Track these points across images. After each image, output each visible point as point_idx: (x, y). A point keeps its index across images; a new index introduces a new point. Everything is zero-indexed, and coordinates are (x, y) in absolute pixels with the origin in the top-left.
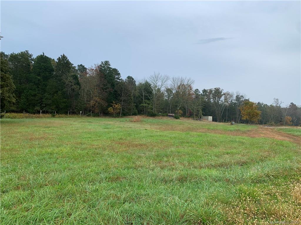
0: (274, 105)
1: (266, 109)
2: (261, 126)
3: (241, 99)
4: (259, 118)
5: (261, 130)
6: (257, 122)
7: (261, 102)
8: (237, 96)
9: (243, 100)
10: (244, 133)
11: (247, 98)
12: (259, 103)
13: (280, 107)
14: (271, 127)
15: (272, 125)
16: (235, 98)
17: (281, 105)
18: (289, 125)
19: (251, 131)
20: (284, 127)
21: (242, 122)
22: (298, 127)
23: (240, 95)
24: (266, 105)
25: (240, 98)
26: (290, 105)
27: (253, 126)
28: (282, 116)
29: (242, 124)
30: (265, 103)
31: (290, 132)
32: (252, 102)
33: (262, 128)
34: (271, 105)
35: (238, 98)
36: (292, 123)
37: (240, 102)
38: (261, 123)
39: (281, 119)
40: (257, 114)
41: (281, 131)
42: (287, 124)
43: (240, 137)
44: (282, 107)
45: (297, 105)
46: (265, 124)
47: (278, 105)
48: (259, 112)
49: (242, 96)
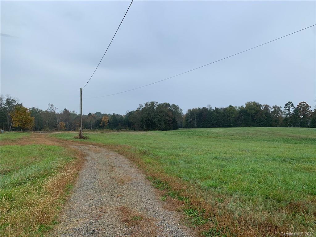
0: (49, 111)
1: (41, 115)
2: (35, 133)
3: (13, 104)
4: (33, 124)
5: (34, 137)
6: (32, 129)
7: (36, 108)
8: (7, 100)
9: (15, 104)
10: (15, 141)
11: (20, 103)
12: (33, 108)
13: (54, 112)
14: (45, 134)
15: (47, 131)
16: (5, 102)
17: (56, 111)
18: (63, 130)
19: (22, 139)
20: (58, 133)
21: (14, 129)
22: (70, 132)
23: (12, 99)
24: (41, 110)
25: (11, 102)
26: (64, 111)
27: (25, 133)
28: (57, 122)
29: (14, 132)
30: (40, 109)
31: (61, 138)
32: (24, 108)
33: (35, 135)
34: (46, 111)
35: (8, 102)
36: (65, 128)
37: (11, 107)
38: (36, 129)
39: (56, 125)
40: (31, 120)
41: (53, 137)
42: (61, 129)
43: (8, 146)
44: (56, 113)
45: (70, 111)
46: (40, 130)
47: (53, 111)
48: (33, 118)
49: (14, 100)
